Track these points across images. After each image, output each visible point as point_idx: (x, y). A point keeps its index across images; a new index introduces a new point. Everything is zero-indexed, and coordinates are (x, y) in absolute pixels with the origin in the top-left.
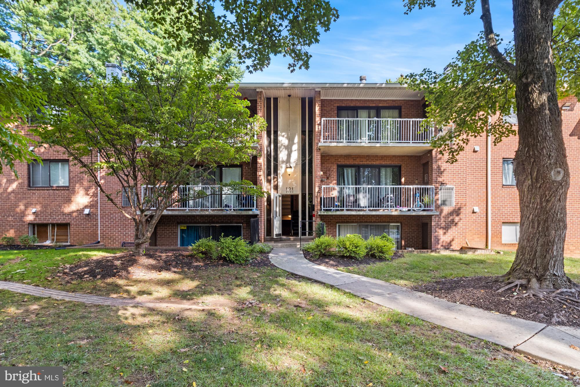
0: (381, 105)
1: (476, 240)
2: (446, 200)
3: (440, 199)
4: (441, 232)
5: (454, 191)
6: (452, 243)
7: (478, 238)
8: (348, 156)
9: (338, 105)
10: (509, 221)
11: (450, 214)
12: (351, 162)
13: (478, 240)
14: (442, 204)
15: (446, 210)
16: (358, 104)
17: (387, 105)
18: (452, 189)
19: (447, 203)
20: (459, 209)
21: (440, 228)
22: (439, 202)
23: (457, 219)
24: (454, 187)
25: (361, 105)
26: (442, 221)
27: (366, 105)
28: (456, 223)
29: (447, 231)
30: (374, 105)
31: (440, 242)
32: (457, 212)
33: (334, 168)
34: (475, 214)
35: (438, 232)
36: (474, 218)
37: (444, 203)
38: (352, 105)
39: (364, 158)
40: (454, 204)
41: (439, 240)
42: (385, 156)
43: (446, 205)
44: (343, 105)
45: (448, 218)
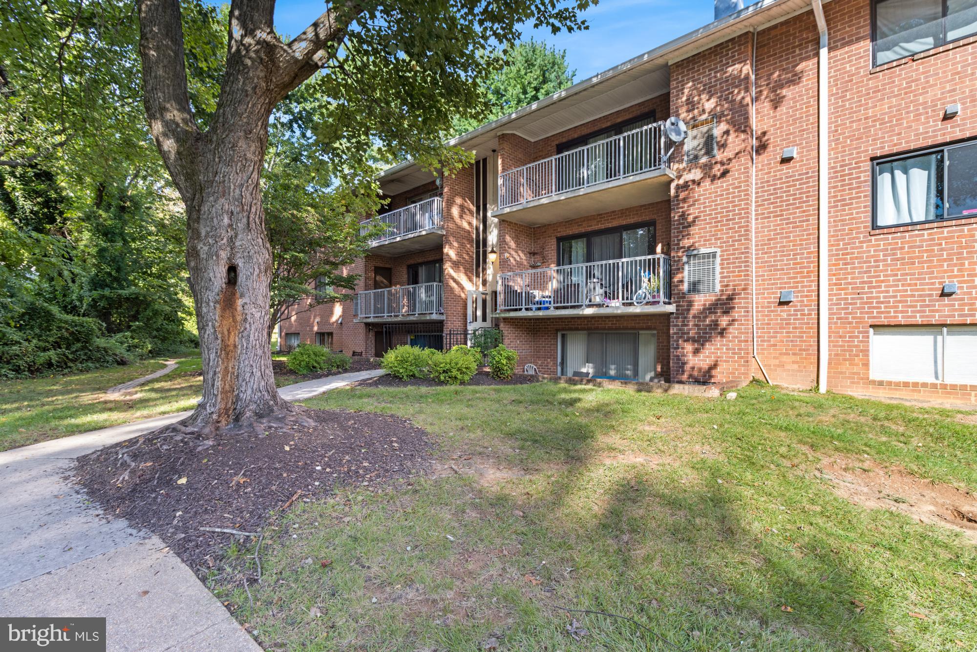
0: (619, 120)
1: (788, 367)
2: (699, 282)
3: (686, 279)
4: (689, 347)
5: (718, 260)
6: (714, 372)
7: (794, 362)
8: (569, 222)
9: (557, 142)
10: (893, 322)
11: (710, 309)
12: (576, 230)
13: (796, 366)
14: (689, 291)
15: (700, 301)
16: (586, 131)
17: (631, 116)
18: (714, 256)
19: (701, 287)
20: (731, 298)
21: (687, 341)
22: (685, 287)
23: (724, 321)
24: (719, 250)
25: (589, 131)
26: (691, 323)
27: (596, 129)
28: (724, 329)
29: (703, 345)
30: (609, 124)
31: (687, 367)
32: (725, 304)
33: (552, 245)
34: (785, 307)
35: (683, 348)
36: (785, 315)
37: (695, 287)
38: (576, 136)
39: (594, 219)
40: (718, 287)
41: (684, 363)
42: (627, 209)
43: (699, 291)
44: (564, 140)
45: (706, 317)
